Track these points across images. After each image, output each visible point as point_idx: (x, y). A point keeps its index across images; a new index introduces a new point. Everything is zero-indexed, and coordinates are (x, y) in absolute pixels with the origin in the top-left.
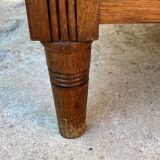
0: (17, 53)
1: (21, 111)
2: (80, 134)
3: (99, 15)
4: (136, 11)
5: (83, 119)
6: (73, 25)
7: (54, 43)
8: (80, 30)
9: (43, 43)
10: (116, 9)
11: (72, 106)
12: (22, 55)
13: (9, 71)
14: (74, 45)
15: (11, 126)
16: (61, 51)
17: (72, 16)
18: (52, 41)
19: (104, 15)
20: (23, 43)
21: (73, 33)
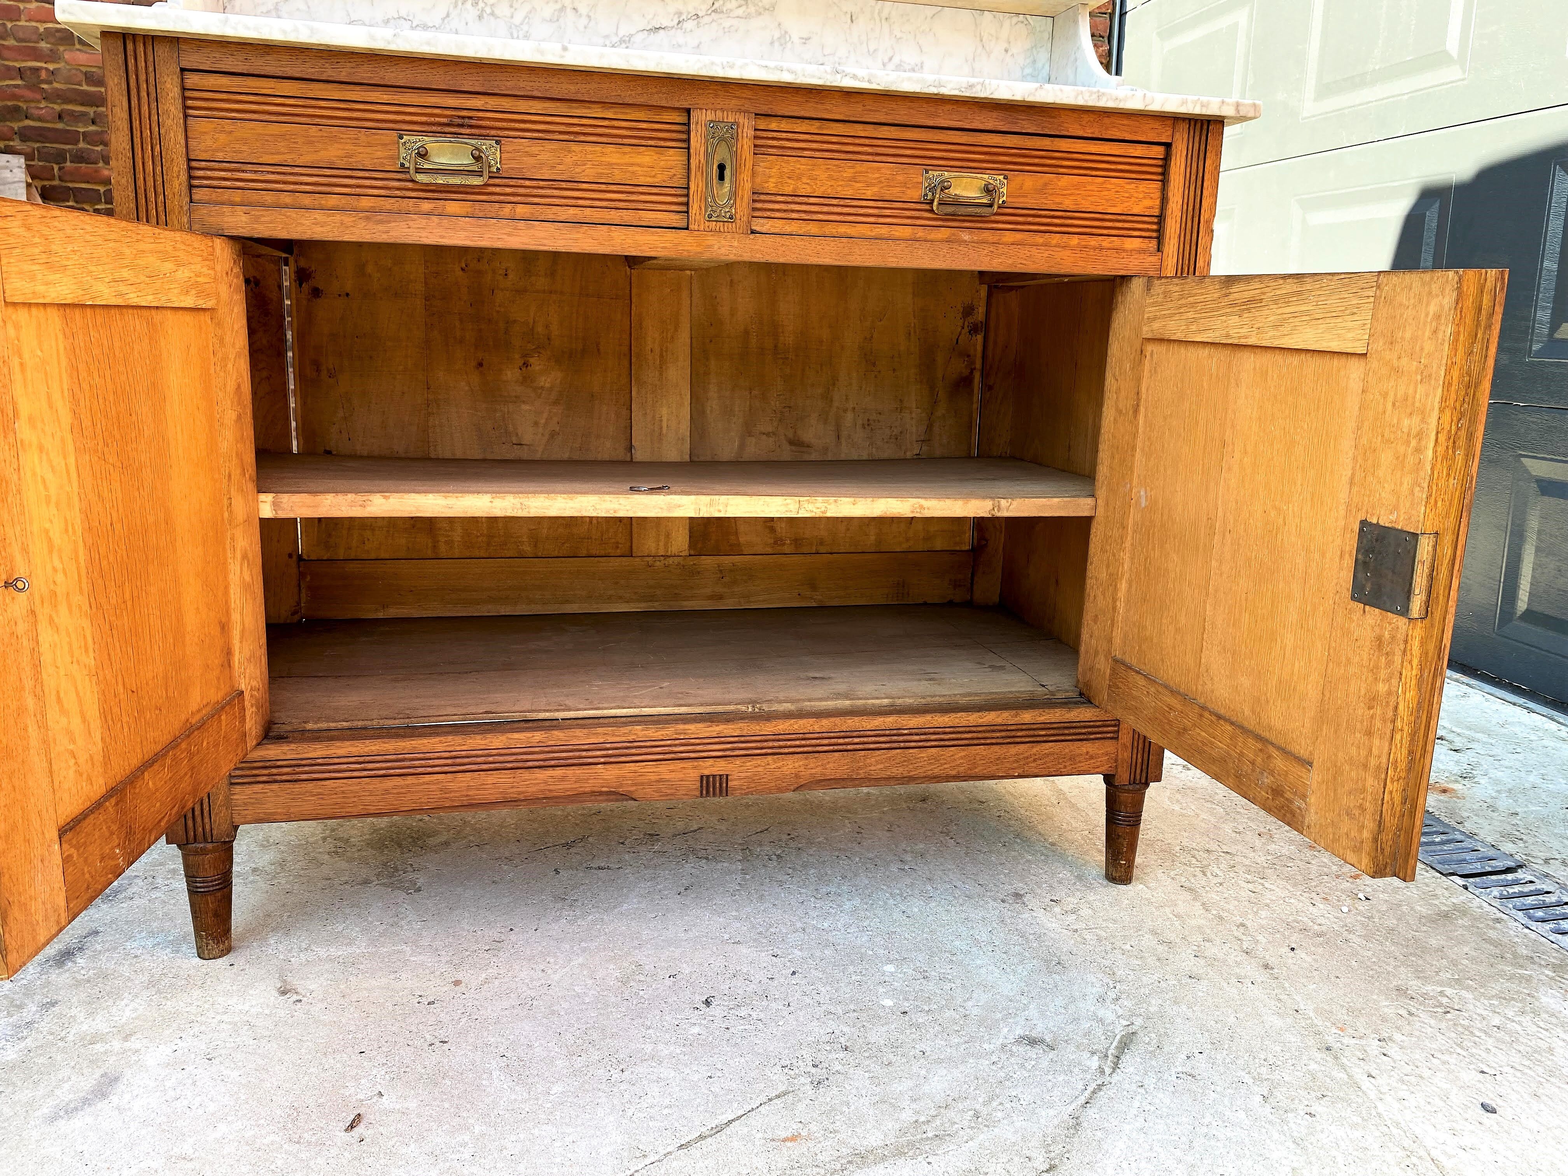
0: (150, 879)
1: (150, 943)
2: (228, 950)
3: (232, 818)
4: (265, 813)
5: (228, 931)
6: (208, 827)
7: (190, 846)
8: (215, 832)
9: (179, 846)
10: (246, 812)
11: (210, 914)
12: (159, 880)
13: (137, 902)
14: (210, 846)
15: (136, 957)
16: (196, 853)
17: (207, 820)
18: (187, 844)
19: (237, 819)
20: (161, 864)
21: (208, 835)
